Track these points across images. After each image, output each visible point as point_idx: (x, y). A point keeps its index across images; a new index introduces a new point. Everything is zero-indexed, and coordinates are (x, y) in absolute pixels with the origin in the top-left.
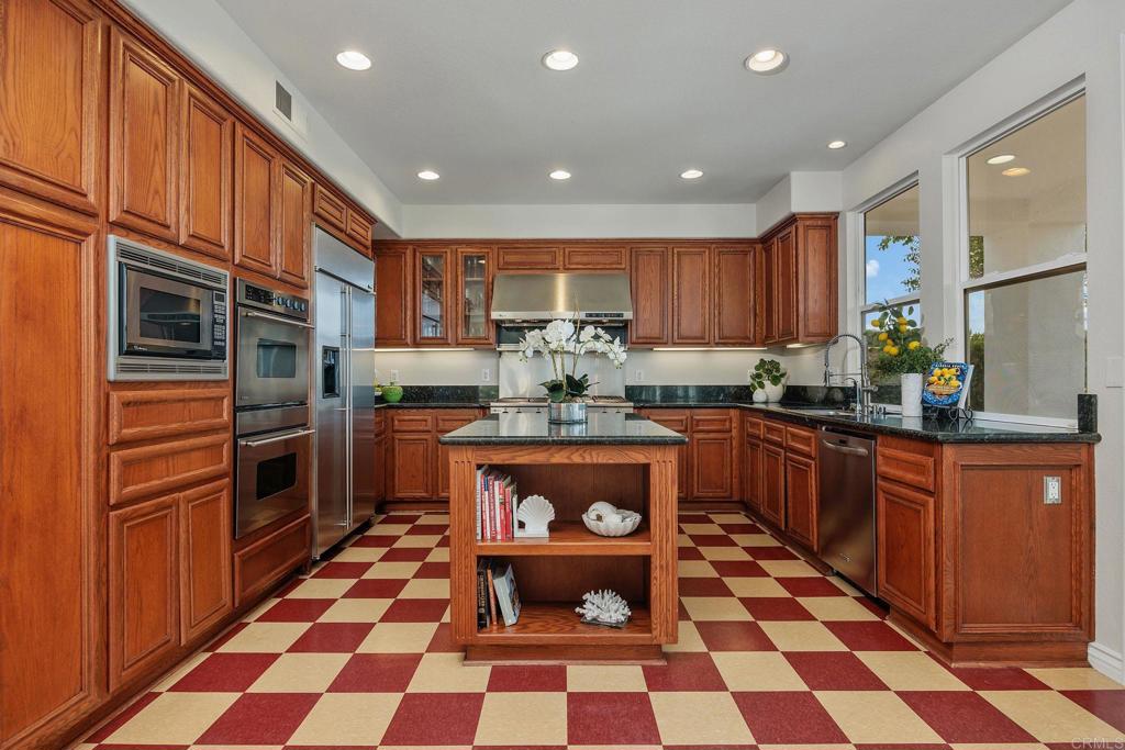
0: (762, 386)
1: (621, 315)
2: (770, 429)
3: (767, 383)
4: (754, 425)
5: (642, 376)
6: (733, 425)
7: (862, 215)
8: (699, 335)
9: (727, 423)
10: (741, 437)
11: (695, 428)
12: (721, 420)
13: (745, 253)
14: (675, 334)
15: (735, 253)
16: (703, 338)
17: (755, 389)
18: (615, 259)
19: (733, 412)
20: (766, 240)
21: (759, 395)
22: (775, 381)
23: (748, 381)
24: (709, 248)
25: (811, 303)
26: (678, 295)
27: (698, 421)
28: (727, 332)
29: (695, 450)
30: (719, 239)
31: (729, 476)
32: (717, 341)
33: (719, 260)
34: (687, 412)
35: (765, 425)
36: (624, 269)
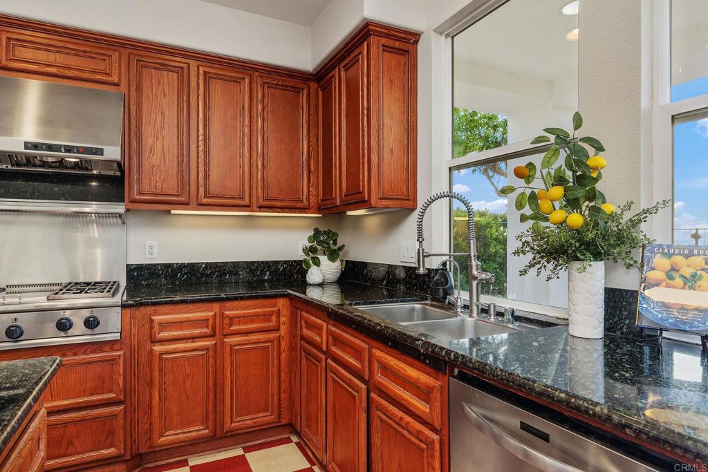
0: (317, 263)
1: (99, 152)
2: (338, 341)
3: (323, 259)
4: (310, 326)
5: (155, 250)
6: (283, 319)
7: (450, 39)
8: (235, 194)
9: (274, 318)
10: (292, 336)
11: (226, 332)
12: (264, 315)
13: (297, 91)
14: (201, 190)
15: (286, 88)
16: (242, 198)
17: (309, 267)
18: (101, 66)
19: (282, 303)
20: (322, 76)
21: (314, 275)
22: (333, 255)
23: (300, 256)
24: (251, 76)
25: (386, 155)
26: (205, 135)
27: (231, 319)
28: (273, 193)
29: (228, 363)
30: (264, 65)
31: (275, 391)
32: (261, 202)
33: (263, 96)
34: (216, 306)
35: (329, 333)
36: (117, 85)
